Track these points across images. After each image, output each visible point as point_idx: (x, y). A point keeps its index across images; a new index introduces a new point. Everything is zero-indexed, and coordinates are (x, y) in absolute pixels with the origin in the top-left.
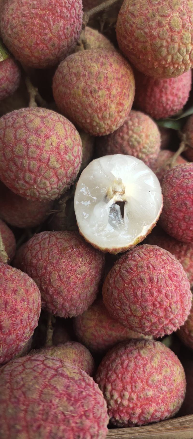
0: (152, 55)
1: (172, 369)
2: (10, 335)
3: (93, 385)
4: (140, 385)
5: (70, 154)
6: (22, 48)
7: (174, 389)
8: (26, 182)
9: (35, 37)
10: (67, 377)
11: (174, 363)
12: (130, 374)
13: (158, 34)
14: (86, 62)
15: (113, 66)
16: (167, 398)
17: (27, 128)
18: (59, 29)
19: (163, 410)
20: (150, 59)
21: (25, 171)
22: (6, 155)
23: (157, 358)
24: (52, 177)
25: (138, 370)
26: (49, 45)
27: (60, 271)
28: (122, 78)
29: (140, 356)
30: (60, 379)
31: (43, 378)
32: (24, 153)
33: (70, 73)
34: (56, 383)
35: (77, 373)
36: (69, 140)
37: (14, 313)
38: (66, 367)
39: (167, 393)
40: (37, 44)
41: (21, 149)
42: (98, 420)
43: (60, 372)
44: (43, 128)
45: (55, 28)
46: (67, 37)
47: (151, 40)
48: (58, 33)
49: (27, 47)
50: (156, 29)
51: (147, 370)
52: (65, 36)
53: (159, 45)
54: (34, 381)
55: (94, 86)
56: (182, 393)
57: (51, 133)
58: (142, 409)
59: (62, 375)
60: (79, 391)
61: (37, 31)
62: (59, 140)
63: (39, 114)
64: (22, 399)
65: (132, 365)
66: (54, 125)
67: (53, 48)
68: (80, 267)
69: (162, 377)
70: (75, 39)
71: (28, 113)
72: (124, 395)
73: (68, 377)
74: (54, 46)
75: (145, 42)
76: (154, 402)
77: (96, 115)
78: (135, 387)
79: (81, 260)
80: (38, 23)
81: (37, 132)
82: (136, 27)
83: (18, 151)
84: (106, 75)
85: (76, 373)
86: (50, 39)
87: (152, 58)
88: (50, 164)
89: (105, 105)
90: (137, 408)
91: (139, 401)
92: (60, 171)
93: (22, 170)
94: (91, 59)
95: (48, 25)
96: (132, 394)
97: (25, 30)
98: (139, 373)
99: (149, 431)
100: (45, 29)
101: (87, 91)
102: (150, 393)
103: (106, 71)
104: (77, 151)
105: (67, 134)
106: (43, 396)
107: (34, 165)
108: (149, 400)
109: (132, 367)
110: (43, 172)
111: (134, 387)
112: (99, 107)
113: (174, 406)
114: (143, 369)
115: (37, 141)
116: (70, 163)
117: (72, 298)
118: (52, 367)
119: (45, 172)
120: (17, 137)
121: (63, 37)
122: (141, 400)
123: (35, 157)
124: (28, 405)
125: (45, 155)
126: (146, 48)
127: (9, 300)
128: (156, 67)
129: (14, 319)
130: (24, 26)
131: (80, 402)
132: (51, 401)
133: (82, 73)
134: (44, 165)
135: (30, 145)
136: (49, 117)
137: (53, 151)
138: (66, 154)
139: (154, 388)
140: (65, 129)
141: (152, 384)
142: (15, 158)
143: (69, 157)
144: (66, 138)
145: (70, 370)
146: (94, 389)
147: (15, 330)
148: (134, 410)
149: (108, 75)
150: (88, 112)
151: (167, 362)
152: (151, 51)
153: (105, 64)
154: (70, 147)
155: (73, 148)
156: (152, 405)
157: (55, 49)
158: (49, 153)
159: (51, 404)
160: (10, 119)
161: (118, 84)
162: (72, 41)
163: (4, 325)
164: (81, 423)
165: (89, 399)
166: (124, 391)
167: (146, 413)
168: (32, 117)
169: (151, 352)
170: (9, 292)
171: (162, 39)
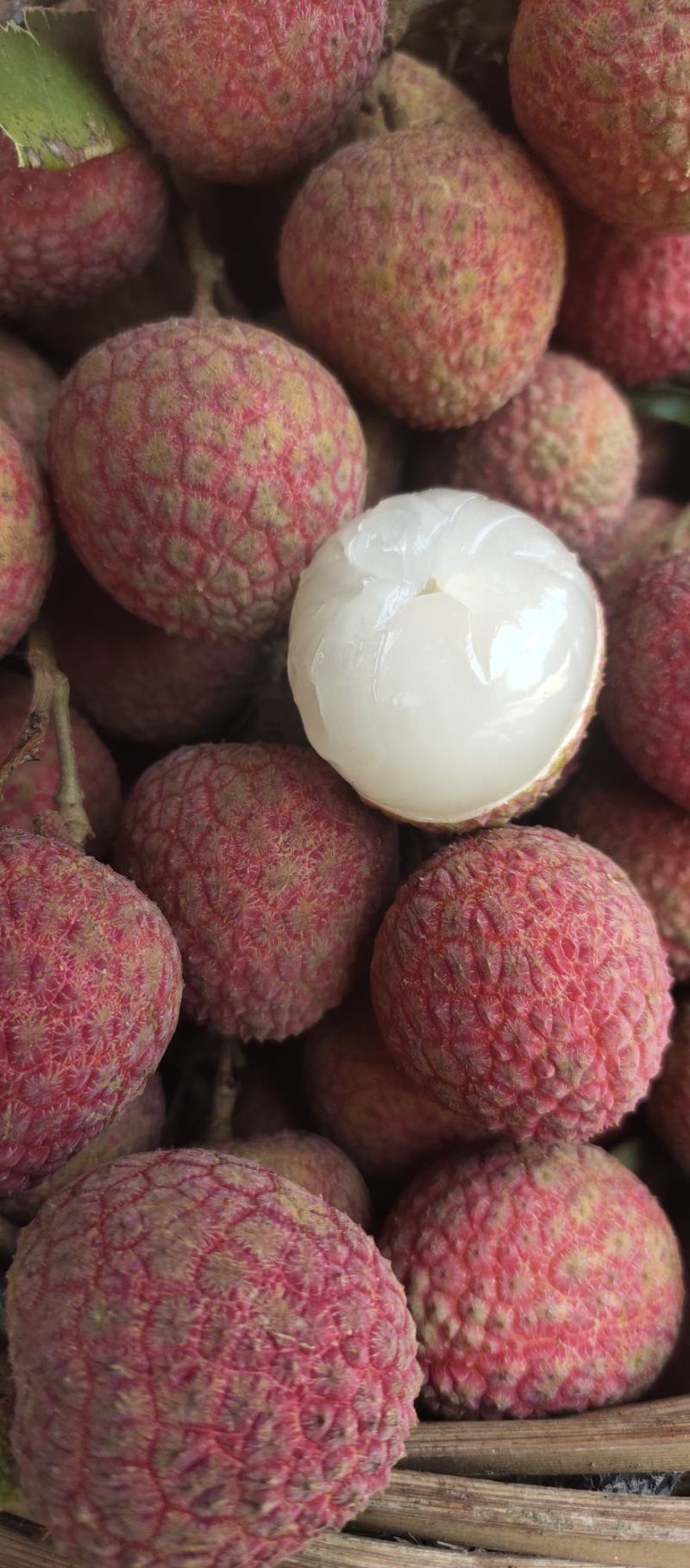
0: (632, 148)
1: (638, 1237)
2: (41, 1075)
3: (375, 1261)
4: (525, 1281)
5: (324, 484)
6: (178, 110)
7: (643, 1305)
8: (171, 570)
9: (224, 71)
10: (290, 1223)
11: (646, 1219)
12: (493, 1243)
13: (663, 74)
14: (412, 172)
15: (503, 186)
16: (617, 1332)
17: (187, 382)
18: (306, 40)
19: (601, 1370)
20: (624, 161)
21: (171, 528)
22: (108, 471)
23: (590, 1197)
24: (261, 555)
25: (524, 1229)
26: (270, 99)
27: (209, 870)
28: (531, 227)
29: (532, 1184)
30: (264, 1227)
31: (209, 1220)
32: (170, 468)
33: (354, 209)
34: (252, 1236)
35: (325, 1216)
36: (326, 437)
37: (59, 1000)
38: (286, 1194)
39: (616, 1314)
40: (228, 93)
41: (160, 455)
42: (385, 1373)
43: (268, 1205)
44: (240, 386)
45: (291, 36)
46: (331, 69)
47: (635, 93)
48: (303, 55)
49: (196, 104)
50: (654, 55)
51: (552, 1231)
52: (327, 67)
53: (661, 114)
54: (180, 1224)
55: (440, 255)
56: (668, 1324)
57: (266, 406)
58: (530, 1362)
59: (273, 1214)
60: (326, 1270)
61: (229, 49)
62: (291, 433)
63: (228, 340)
64: (138, 1278)
65: (504, 1211)
66: (279, 381)
67: (282, 110)
68: (275, 864)
69: (605, 1259)
70: (359, 78)
71: (193, 333)
72: (470, 1310)
73: (292, 1224)
74: (287, 101)
75: (611, 101)
76: (573, 1343)
77: (441, 357)
78: (512, 1285)
79: (281, 838)
80: (233, 21)
81: (218, 398)
82: (585, 45)
83: (150, 461)
84: (478, 218)
85: (318, 1214)
86: (276, 76)
87: (634, 159)
88: (256, 512)
89: (474, 322)
90: (514, 1355)
91: (522, 1333)
92: (287, 539)
93: (160, 527)
94: (429, 161)
95: (270, 28)
96: (500, 1310)
97: (191, 45)
98: (525, 1239)
99: (548, 1436)
100: (257, 40)
101: (413, 273)
102: (561, 1310)
103: (478, 205)
104: (348, 478)
105: (318, 415)
106: (209, 1274)
107: (202, 509)
108: (556, 1335)
109: (504, 1220)
110: (228, 539)
111: (505, 1285)
112: (452, 326)
113: (638, 1360)
114: (540, 1226)
115: (217, 429)
116: (324, 514)
117: (247, 968)
118: (241, 1187)
119: (238, 539)
120: (152, 412)
121: (320, 70)
122: (526, 1330)
123: (209, 482)
124: (157, 1302)
125: (242, 480)
126: (613, 123)
127: (47, 955)
128: (643, 191)
129: (57, 1021)
130: (188, 31)
131: (329, 1307)
132: (233, 1295)
133: (398, 208)
134: (235, 514)
135: (194, 444)
136: (261, 352)
137: (270, 470)
138: (312, 483)
139: (573, 1294)
140: (315, 399)
141: (569, 1280)
142: (141, 483)
143: (322, 492)
144: (316, 428)
145: (300, 1202)
146: (377, 1273)
147: (57, 1059)
148: (503, 1361)
149: (485, 217)
150: (413, 343)
151: (623, 1213)
152: (631, 132)
153: (477, 179)
154: (327, 459)
155: (337, 463)
156: (563, 1350)
157: (292, 112)
158: (256, 473)
159: (232, 1304)
160: (130, 351)
161: (519, 250)
162: (348, 86)
163: (22, 1037)
164: (330, 1374)
165: (359, 1301)
166: (471, 1295)
167: (544, 1377)
168: (205, 347)
169: (568, 1174)
170: (50, 930)
171: (672, 93)
